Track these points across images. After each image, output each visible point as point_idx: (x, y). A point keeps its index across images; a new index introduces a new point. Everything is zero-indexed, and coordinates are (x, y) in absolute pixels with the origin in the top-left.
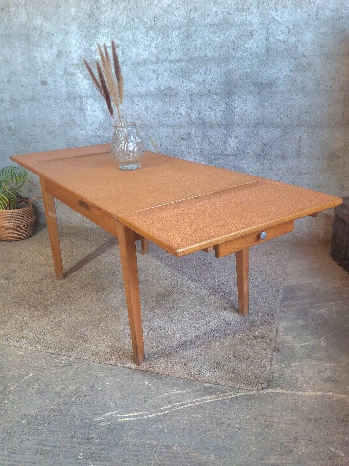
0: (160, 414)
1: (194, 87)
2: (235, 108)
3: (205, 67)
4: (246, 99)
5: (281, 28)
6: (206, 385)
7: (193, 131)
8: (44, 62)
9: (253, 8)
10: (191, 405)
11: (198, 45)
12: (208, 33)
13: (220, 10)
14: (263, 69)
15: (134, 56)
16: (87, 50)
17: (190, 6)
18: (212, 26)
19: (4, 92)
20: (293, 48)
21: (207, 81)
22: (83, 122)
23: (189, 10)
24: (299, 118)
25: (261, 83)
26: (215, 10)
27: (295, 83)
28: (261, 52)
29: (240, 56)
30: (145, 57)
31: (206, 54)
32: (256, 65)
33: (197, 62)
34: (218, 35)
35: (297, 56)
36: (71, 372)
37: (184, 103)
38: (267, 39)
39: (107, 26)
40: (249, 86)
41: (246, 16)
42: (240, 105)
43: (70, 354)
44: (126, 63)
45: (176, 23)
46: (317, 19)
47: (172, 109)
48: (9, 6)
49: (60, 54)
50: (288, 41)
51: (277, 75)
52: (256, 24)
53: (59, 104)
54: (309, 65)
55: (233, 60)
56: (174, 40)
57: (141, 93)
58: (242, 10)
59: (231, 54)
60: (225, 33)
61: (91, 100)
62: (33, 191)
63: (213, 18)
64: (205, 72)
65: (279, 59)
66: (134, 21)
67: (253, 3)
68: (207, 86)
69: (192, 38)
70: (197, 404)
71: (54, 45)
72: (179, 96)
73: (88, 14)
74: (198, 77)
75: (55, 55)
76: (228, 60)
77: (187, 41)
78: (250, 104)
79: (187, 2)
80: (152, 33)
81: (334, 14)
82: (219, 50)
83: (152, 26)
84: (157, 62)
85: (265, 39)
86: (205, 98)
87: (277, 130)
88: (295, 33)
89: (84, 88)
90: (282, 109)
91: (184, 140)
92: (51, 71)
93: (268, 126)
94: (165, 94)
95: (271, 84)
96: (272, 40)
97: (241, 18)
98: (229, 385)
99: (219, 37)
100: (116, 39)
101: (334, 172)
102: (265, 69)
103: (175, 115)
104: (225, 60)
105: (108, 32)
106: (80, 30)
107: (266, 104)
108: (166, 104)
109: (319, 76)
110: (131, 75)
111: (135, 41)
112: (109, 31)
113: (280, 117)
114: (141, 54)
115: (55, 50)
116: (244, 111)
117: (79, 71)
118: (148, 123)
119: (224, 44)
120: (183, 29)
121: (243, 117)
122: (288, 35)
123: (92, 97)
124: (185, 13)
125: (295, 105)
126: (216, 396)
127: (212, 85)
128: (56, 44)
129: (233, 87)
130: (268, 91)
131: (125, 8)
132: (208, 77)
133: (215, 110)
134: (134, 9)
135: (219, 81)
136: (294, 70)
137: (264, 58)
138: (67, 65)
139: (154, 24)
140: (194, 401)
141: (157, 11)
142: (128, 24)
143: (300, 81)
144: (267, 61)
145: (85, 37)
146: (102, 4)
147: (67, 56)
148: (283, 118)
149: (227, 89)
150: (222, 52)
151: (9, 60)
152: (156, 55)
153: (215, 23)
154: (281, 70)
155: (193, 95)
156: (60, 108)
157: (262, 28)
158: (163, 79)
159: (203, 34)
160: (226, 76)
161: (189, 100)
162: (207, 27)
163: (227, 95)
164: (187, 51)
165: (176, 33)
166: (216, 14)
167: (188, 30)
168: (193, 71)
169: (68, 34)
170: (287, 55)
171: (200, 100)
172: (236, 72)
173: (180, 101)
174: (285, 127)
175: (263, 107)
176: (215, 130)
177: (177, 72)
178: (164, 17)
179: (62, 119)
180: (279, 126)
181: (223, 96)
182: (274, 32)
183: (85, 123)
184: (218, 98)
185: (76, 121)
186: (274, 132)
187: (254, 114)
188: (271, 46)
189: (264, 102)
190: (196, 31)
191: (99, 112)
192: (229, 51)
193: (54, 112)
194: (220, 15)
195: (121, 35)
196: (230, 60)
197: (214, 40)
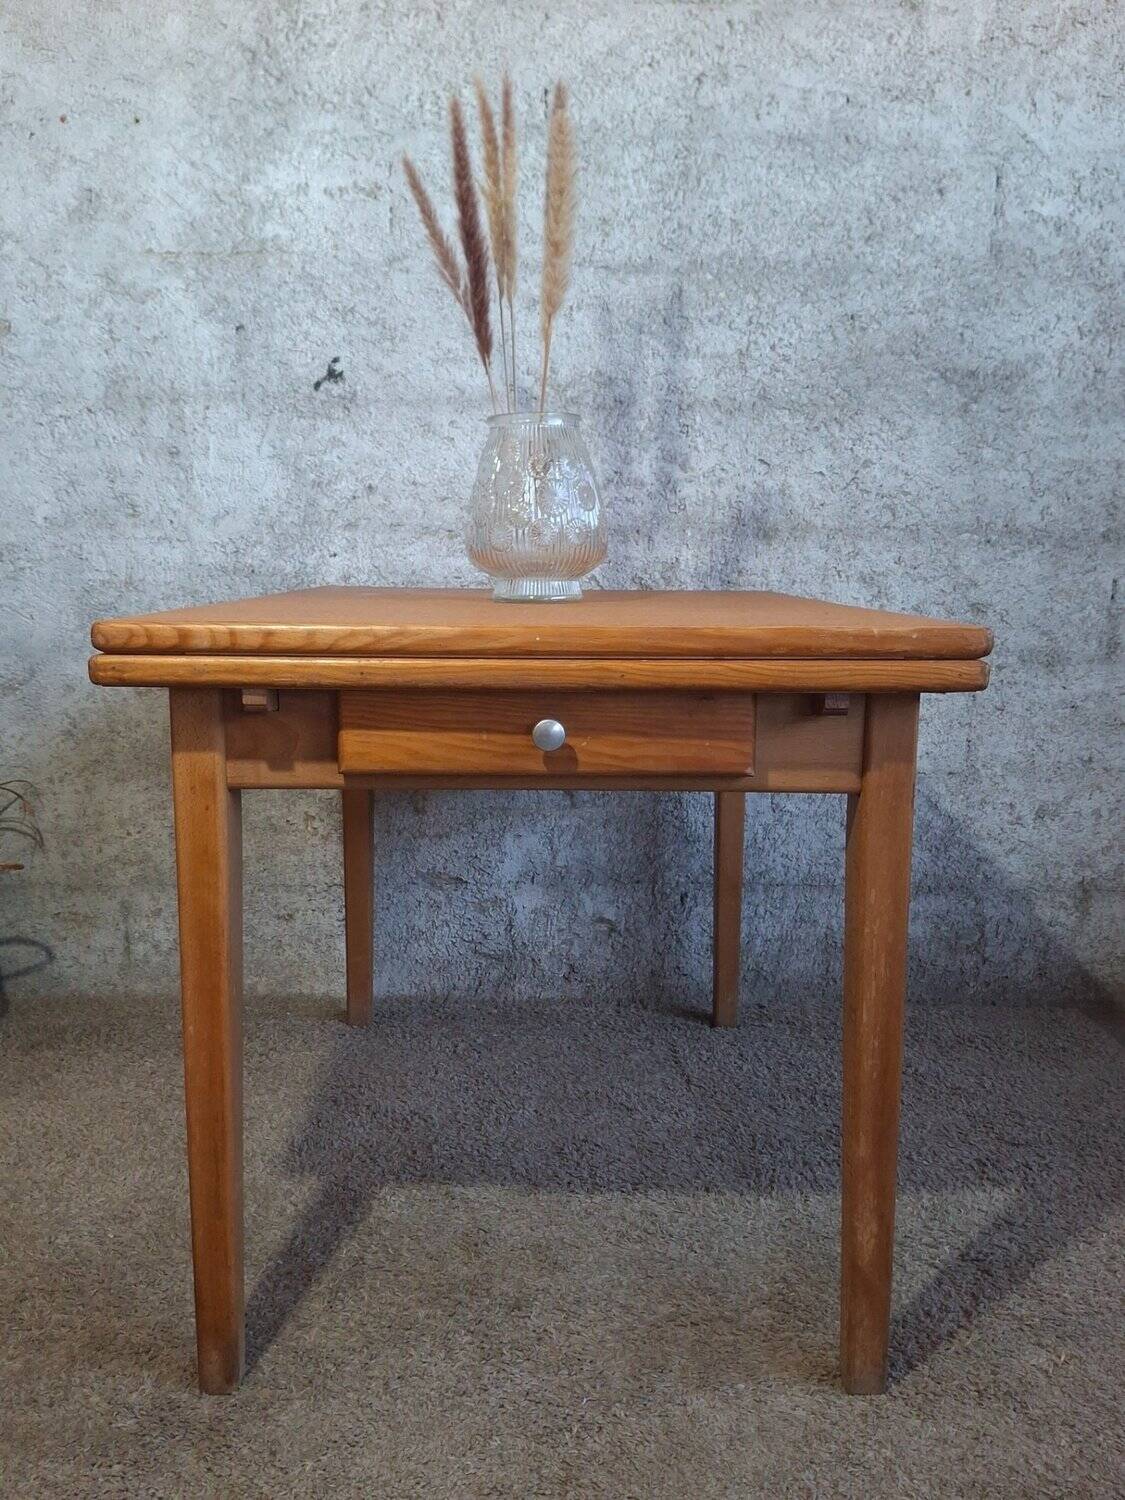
1: (700, 377)
2: (867, 463)
3: (750, 299)
4: (910, 430)
5: (1050, 176)
7: (687, 555)
9: (945, 93)
11: (727, 212)
12: (770, 167)
13: (820, 86)
14: (981, 319)
16: (225, 198)
17: (701, 59)
18: (784, 145)
20: (1091, 251)
21: (756, 354)
22: (175, 505)
23: (696, 73)
24: (1112, 509)
25: (973, 373)
26: (802, 85)
27: (1099, 377)
28: (972, 257)
29: (895, 266)
31: (755, 248)
32: (952, 304)
33: (718, 277)
34: (808, 179)
35: (1108, 281)
37: (656, 439)
38: (998, 212)
39: (329, 106)
40: (926, 381)
41: (922, 119)
42: (884, 455)
44: (406, 263)
45: (637, 118)
49: (88, 205)
50: (1074, 224)
51: (1032, 347)
52: (956, 149)
53: (62, 426)
55: (864, 277)
56: (626, 187)
57: (469, 390)
58: (904, 95)
59: (858, 257)
61: (224, 409)
63: (792, 115)
64: (751, 318)
65: (1040, 285)
67: (947, 75)
68: (756, 374)
69: (703, 180)
71: (65, 163)
73: (244, 48)
74: (720, 339)
75: (61, 209)
76: (847, 278)
77: (681, 194)
78: (926, 452)
79: (688, 44)
82: (809, 237)
83: (536, 121)
85: (989, 208)
86: (745, 421)
87: (1028, 553)
88: (1099, 197)
89: (199, 360)
90: (1049, 474)
92: (38, 275)
93: (994, 538)
95: (1008, 378)
96: (1013, 214)
97: (902, 124)
99: (812, 186)
100: (368, 160)
102: (987, 321)
104: (834, 275)
105: (335, 130)
106: (199, 111)
107: (987, 453)
110: (428, 314)
112: (340, 125)
113: (1041, 502)
115: (65, 188)
116: (901, 477)
117: (179, 283)
119: (830, 217)
120: (666, 145)
121: (896, 501)
122: (1073, 202)
123: (230, 397)
124: (681, 85)
125: (1098, 462)
127: (775, 369)
128: (73, 160)
129: (863, 382)
130: (996, 402)
131: (421, 41)
132: (761, 340)
133: (785, 469)
134: (458, 48)
135: (804, 358)
136: (1094, 330)
137: (987, 280)
138: (119, 254)
141: (559, 64)
142: (427, 106)
143: (1117, 373)
144: (994, 290)
145: (223, 141)
146: (316, 17)
147: (125, 218)
148: (1052, 510)
149: (837, 391)
150: (822, 246)
153: (800, 132)
154: (1047, 327)
155: (697, 409)
156: (66, 442)
157: (978, 166)
158: (568, 338)
159: (749, 170)
160: (835, 338)
161: (679, 429)
162: (768, 145)
163: (837, 413)
164: (677, 233)
165: (635, 160)
166: (805, 99)
167: (687, 150)
168: (702, 310)
169: (137, 121)
170: (1069, 274)
171: (722, 429)
172: (876, 326)
173: (638, 430)
174: (1061, 543)
175: (976, 462)
176: (782, 549)
177: (631, 311)
178: (588, 91)
179: (70, 490)
180: (1037, 537)
181: (821, 415)
182: (1021, 186)
183: (184, 510)
184: (798, 424)
185: (139, 501)
186: (1018, 560)
187: (939, 491)
188: (1011, 237)
189: (981, 445)
190: (719, 155)
191: (262, 466)
192: (850, 242)
193: (32, 457)
194: (821, 106)
195: (393, 148)
196: (855, 278)
197: (793, 198)
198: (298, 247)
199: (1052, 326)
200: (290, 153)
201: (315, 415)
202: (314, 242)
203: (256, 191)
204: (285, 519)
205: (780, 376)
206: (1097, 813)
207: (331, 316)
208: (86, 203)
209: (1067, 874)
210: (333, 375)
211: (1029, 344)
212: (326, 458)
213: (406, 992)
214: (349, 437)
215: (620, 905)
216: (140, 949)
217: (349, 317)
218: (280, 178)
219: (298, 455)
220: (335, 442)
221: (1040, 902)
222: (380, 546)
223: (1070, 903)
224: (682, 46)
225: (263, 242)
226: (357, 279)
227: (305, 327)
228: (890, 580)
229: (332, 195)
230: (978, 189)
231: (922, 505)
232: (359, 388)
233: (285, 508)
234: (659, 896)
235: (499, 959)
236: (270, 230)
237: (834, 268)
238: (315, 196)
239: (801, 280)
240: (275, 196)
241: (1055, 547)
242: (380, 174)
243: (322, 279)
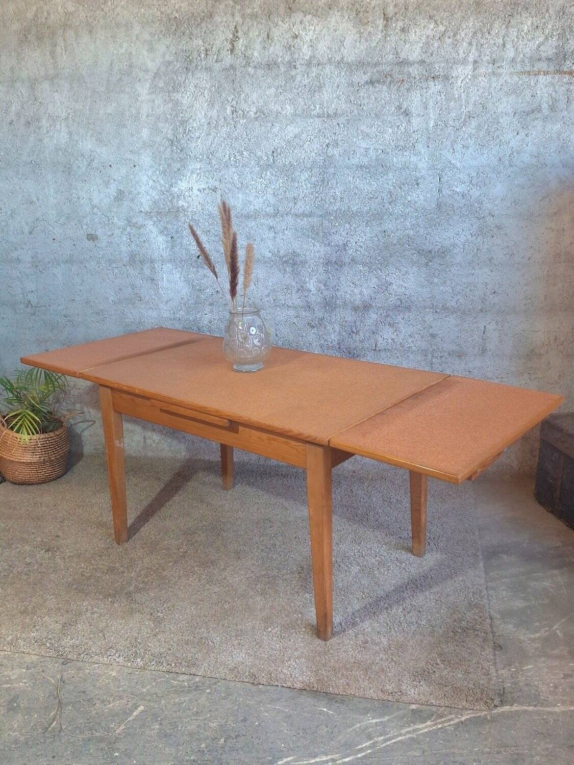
0: (359, 756)
1: (330, 253)
2: (391, 284)
3: (347, 226)
4: (406, 272)
5: (460, 176)
6: (413, 707)
7: (327, 316)
8: (94, 207)
9: (420, 147)
10: (400, 738)
11: (338, 194)
12: (353, 178)
13: (372, 147)
14: (433, 231)
15: (239, 206)
16: (165, 193)
17: (328, 138)
18: (359, 169)
19: (22, 249)
20: (476, 204)
21: (350, 245)
22: (154, 297)
23: (326, 143)
24: (483, 300)
25: (430, 251)
26: (365, 146)
27: (478, 252)
28: (430, 208)
29: (400, 212)
30: (256, 208)
31: (349, 207)
32: (422, 226)
33: (335, 218)
34: (368, 181)
35: (482, 216)
36: (203, 700)
37: (315, 275)
38: (440, 191)
39: (198, 160)
40: (412, 254)
41: (410, 157)
42: (398, 281)
43: (193, 670)
45: (305, 161)
46: (511, 166)
48: (38, 120)
49: (120, 196)
50: (469, 194)
51: (453, 241)
52: (423, 168)
53: (116, 270)
54: (499, 228)
55: (389, 217)
56: (302, 186)
58: (403, 148)
59: (386, 209)
61: (168, 265)
62: (62, 400)
63: (362, 157)
64: (348, 232)
65: (456, 218)
66: (242, 155)
67: (420, 139)
69: (330, 183)
70: (408, 736)
71: (112, 181)
72: (307, 266)
73: (169, 140)
74: (337, 240)
75: (112, 197)
76: (382, 217)
77: (322, 188)
78: (413, 280)
79: (323, 133)
80: (268, 173)
81: (534, 160)
82: (369, 203)
83: (270, 163)
84: (275, 216)
85: (436, 190)
86: (346, 269)
87: (451, 316)
88: (479, 184)
89: (159, 248)
90: (459, 287)
91: (313, 327)
92: (105, 219)
93: (438, 311)
94: (286, 262)
95: (443, 253)
96: (446, 192)
97: (403, 159)
98: (447, 704)
99: (369, 183)
100: (212, 178)
101: (533, 376)
102: (435, 232)
103: (300, 292)
104: (378, 217)
105: (201, 168)
106: (155, 162)
107: (436, 280)
108: (286, 276)
109: (513, 243)
111: (242, 183)
112: (202, 166)
113: (456, 298)
114: (250, 202)
115: (112, 190)
116: (404, 289)
117: (151, 223)
119: (376, 195)
121: (402, 297)
122: (469, 186)
123: (170, 261)
124: (321, 148)
125: (478, 283)
126: (432, 723)
127: (357, 250)
128: (115, 180)
129: (389, 255)
130: (439, 262)
131: (229, 135)
132: (352, 240)
133: (361, 286)
134: (242, 137)
135: (367, 246)
136: (477, 234)
137: (435, 216)
138: (131, 213)
139: (272, 161)
140: (403, 731)
141: (277, 142)
142: (232, 159)
143: (486, 250)
144: (438, 220)
145: (164, 172)
146: (192, 127)
147: (132, 200)
148: (460, 301)
150: (373, 206)
151: (35, 199)
152: (274, 205)
153: (365, 164)
154: (459, 233)
155: (329, 265)
156: (117, 276)
157: (431, 174)
158: (283, 240)
159: (346, 179)
160: (378, 239)
161: (323, 271)
162: (353, 169)
163: (379, 266)
164: (321, 202)
165: (305, 176)
166: (366, 152)
167: (324, 172)
168: (330, 230)
169: (135, 166)
170: (467, 213)
171: (338, 272)
172: (393, 235)
173: (308, 272)
174: (464, 313)
175: (432, 283)
176: (360, 314)
177: (305, 230)
178: (288, 151)
179: (120, 292)
180: (455, 311)
181: (374, 267)
182: (449, 181)
183: (156, 299)
184: (366, 270)
185: (142, 296)
186: (448, 319)
187: (418, 293)
188: (445, 200)
189: (433, 277)
190: (335, 174)
191: (181, 284)
192: (383, 204)
193: (107, 281)
194: (372, 154)
195: (220, 174)
196: (385, 217)
197: (362, 188)
198: (190, 209)
200: (186, 177)
201: (198, 267)
202: (195, 208)
203: (175, 190)
204: (189, 302)
205: (358, 253)
211: (451, 240)
216: (149, 442)
218: (183, 185)
219: (193, 281)
224: (321, 133)
225: (178, 208)
228: (400, 325)
229: (201, 191)
231: (412, 299)
233: (189, 298)
236: (181, 203)
237: (378, 214)
238: (195, 191)
239: (365, 218)
240: (182, 192)
241: (461, 314)
242: (217, 184)
243: (199, 220)
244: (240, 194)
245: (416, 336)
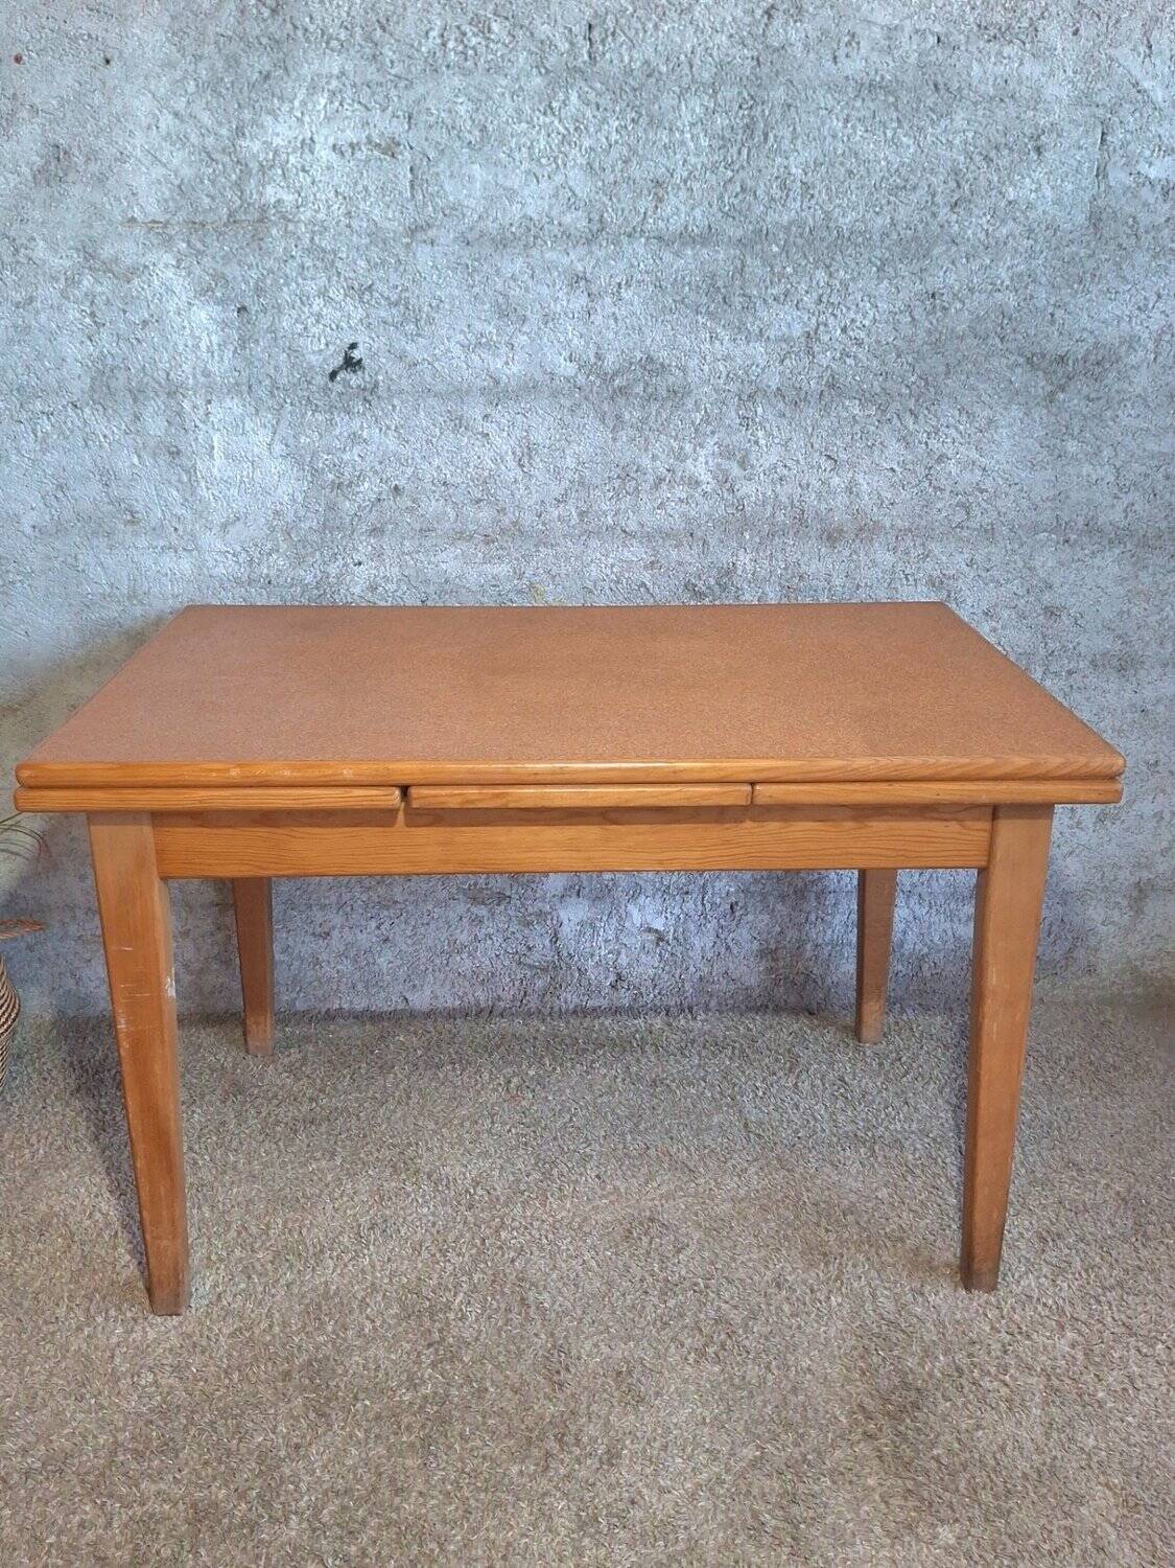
1: (762, 363)
2: (942, 458)
3: (821, 276)
4: (990, 421)
5: (1161, 132)
7: (744, 559)
9: (1051, 32)
11: (797, 173)
12: (847, 121)
13: (908, 22)
14: (1074, 297)
15: (473, 203)
16: (216, 156)
18: (864, 93)
21: (826, 338)
22: (181, 511)
25: (1062, 358)
26: (887, 21)
28: (1069, 226)
29: (982, 236)
30: (531, 211)
31: (828, 215)
32: (1044, 280)
33: (785, 249)
34: (889, 134)
37: (713, 433)
38: (1101, 173)
39: (334, 43)
40: (1010, 368)
41: (1021, 64)
42: (962, 449)
44: (430, 233)
45: (696, 60)
47: (654, 458)
49: (56, 166)
51: (1127, 328)
52: (1059, 100)
55: (948, 250)
56: (683, 143)
57: (504, 379)
58: (1003, 34)
59: (942, 226)
60: (921, 129)
61: (228, 403)
63: (874, 57)
64: (820, 296)
65: (1142, 258)
66: (485, 30)
67: (1053, 10)
68: (824, 359)
69: (771, 135)
71: (25, 114)
72: (689, 403)
74: (788, 321)
75: (25, 170)
76: (929, 250)
77: (745, 151)
78: (1006, 445)
80: (574, 97)
82: (889, 202)
83: (579, 63)
84: (591, 239)
85: (1090, 169)
86: (811, 412)
87: (1108, 553)
89: (197, 346)
90: (1136, 468)
93: (1073, 537)
94: (622, 391)
95: (1099, 364)
96: (1118, 177)
97: (1001, 69)
99: (894, 142)
100: (383, 110)
102: (1081, 300)
103: (664, 486)
104: (915, 247)
105: (342, 73)
106: (181, 50)
107: (1072, 447)
108: (623, 436)
110: (455, 292)
111: (483, 129)
112: (349, 67)
113: (1126, 500)
114: (511, 194)
115: (27, 145)
116: (978, 472)
117: (169, 259)
118: (528, 519)
119: (913, 180)
120: (729, 93)
121: (971, 499)
123: (234, 389)
124: (747, 19)
127: (845, 354)
128: (34, 110)
129: (942, 369)
130: (1085, 390)
132: (831, 321)
133: (853, 466)
135: (878, 342)
137: (1082, 253)
138: (97, 224)
139: (586, 57)
142: (451, 45)
144: (1090, 264)
145: (213, 86)
147: (101, 180)
148: (1136, 507)
149: (913, 379)
150: (902, 214)
152: (588, 205)
153: (883, 78)
154: (1146, 306)
155: (758, 400)
156: (49, 441)
157: (1081, 120)
158: (616, 320)
159: (823, 123)
160: (913, 319)
161: (738, 421)
162: (846, 92)
163: (912, 404)
164: (740, 197)
165: (693, 110)
166: (890, 38)
167: (752, 98)
168: (767, 288)
169: (108, 62)
171: (785, 422)
172: (959, 306)
173: (693, 423)
174: (1144, 543)
175: (1060, 456)
176: (847, 553)
177: (687, 288)
178: (639, 26)
179: (60, 495)
180: (1118, 536)
181: (895, 406)
182: (1129, 143)
183: (189, 516)
184: (869, 416)
185: (139, 507)
186: (1097, 561)
187: (1018, 487)
188: (1113, 203)
189: (1066, 437)
190: (789, 106)
191: (275, 466)
192: (934, 209)
193: (14, 458)
194: (908, 47)
195: (412, 96)
196: (935, 252)
197: (872, 157)
198: (306, 215)
199: (1150, 306)
200: (291, 102)
201: (331, 408)
202: (323, 210)
203: (252, 146)
204: (302, 525)
205: (849, 361)
206: (1159, 816)
207: (346, 295)
208: (54, 163)
209: (1123, 875)
210: (351, 364)
211: (1124, 326)
212: (346, 457)
213: (449, 1004)
214: (370, 432)
215: (668, 915)
217: (366, 297)
218: (281, 132)
219: (314, 454)
220: (355, 438)
221: (1094, 903)
222: (409, 553)
223: (1125, 903)
225: (263, 209)
226: (375, 254)
227: (316, 308)
228: (961, 584)
229: (342, 153)
230: (1080, 148)
231: (999, 503)
232: (380, 378)
233: (302, 513)
234: (708, 906)
235: (545, 970)
236: (271, 193)
237: (916, 239)
238: (323, 153)
239: (878, 253)
240: (276, 153)
241: (1137, 546)
242: (398, 128)
243: (335, 252)
244: (477, 166)
245: (1005, 614)
